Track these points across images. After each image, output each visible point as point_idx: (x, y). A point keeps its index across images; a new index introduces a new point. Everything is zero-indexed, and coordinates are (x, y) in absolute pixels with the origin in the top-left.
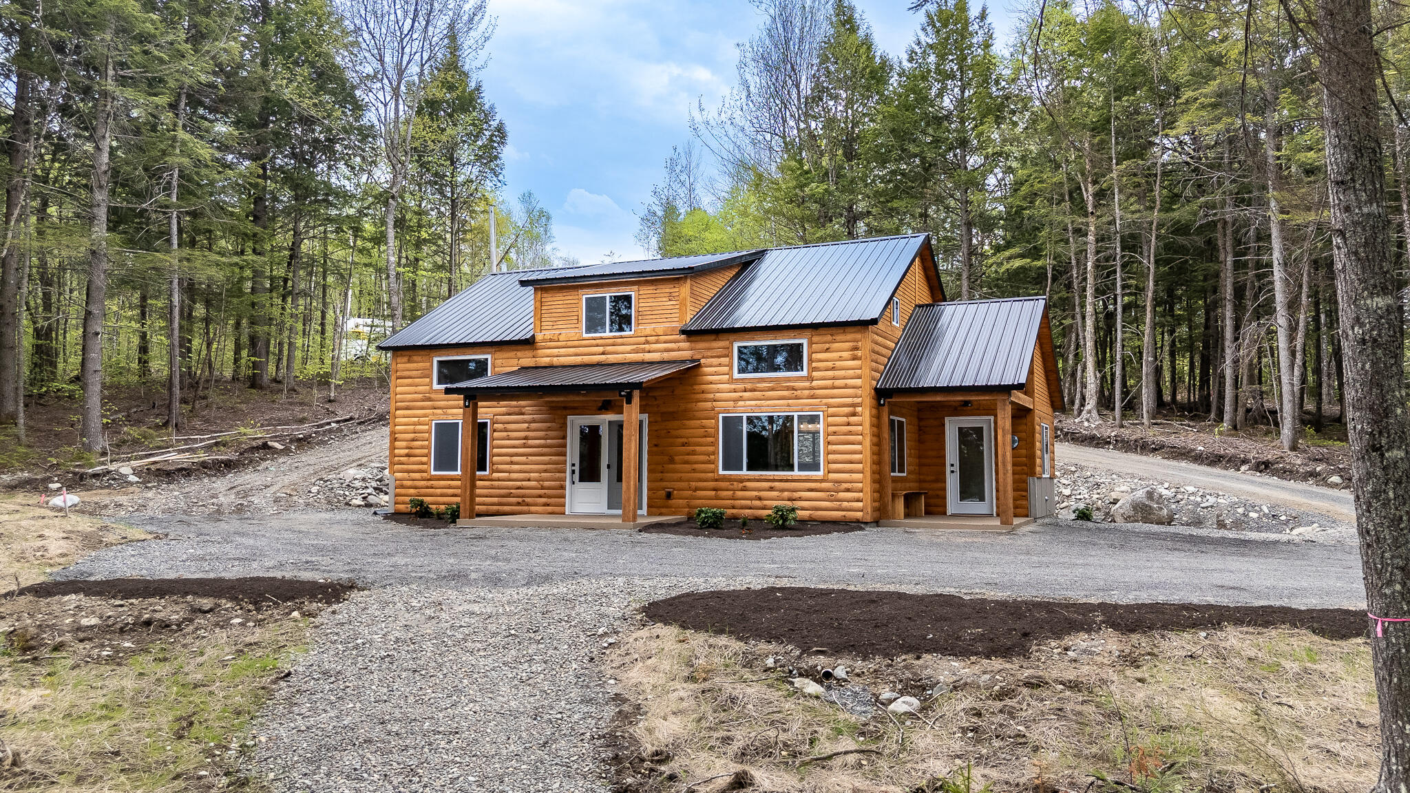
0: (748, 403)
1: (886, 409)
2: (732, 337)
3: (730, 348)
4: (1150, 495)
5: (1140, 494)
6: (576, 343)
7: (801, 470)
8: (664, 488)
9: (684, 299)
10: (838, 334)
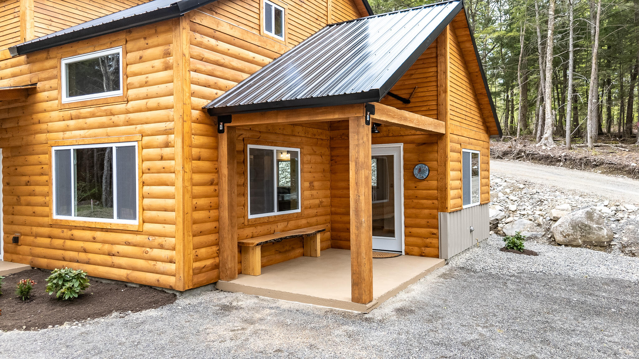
0: (74, 133)
1: (225, 136)
2: (59, 53)
3: (58, 67)
4: (590, 215)
5: (580, 215)
7: (119, 217)
8: (15, 232)
9: (24, 14)
10: (150, 36)
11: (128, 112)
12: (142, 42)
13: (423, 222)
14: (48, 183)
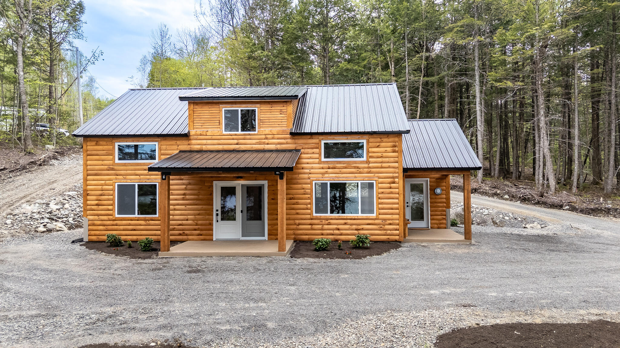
0: (331, 175)
2: (321, 137)
3: (319, 144)
6: (219, 137)
7: (363, 213)
9: (290, 114)
10: (383, 138)
11: (369, 168)
13: (439, 213)
14: (309, 198)
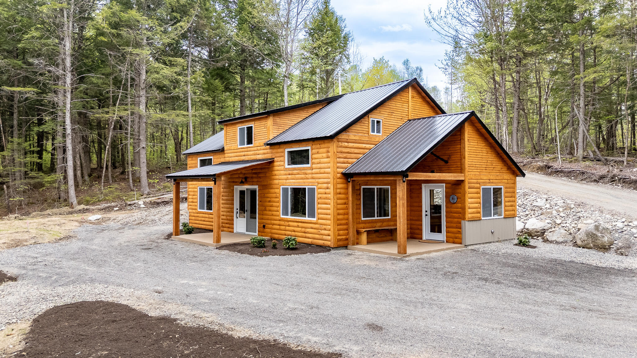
0: (290, 181)
1: (350, 184)
2: (285, 146)
3: (284, 152)
4: (597, 228)
5: (591, 227)
6: (237, 150)
7: (308, 217)
8: (263, 223)
9: (269, 127)
10: (322, 144)
11: (312, 174)
12: (318, 146)
13: (455, 225)
14: (278, 202)
